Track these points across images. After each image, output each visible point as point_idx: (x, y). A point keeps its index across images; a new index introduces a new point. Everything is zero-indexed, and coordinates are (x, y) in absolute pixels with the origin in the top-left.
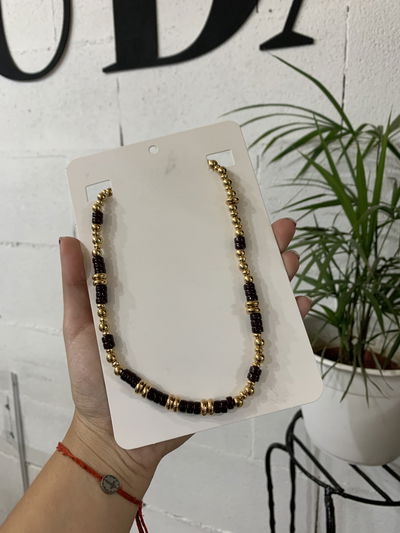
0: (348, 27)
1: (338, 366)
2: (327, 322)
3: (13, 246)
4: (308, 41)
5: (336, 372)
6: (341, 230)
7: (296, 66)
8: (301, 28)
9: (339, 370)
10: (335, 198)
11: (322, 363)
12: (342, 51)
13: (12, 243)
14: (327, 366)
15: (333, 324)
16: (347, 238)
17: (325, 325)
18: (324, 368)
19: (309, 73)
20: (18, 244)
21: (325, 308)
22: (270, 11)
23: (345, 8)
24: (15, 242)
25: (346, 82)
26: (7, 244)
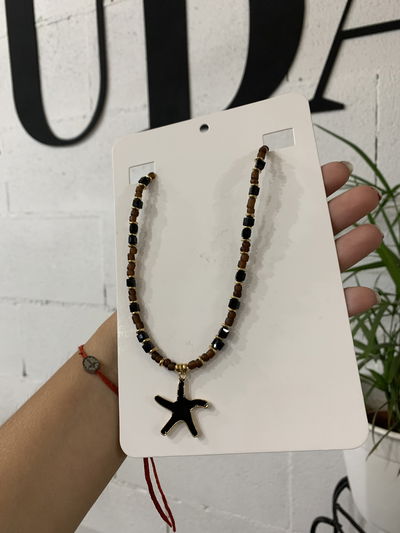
0: (378, 92)
1: (392, 434)
2: (373, 386)
3: (42, 304)
4: (338, 107)
5: (389, 441)
6: (385, 291)
7: (328, 129)
8: (331, 94)
9: (392, 439)
10: (379, 259)
11: (373, 431)
12: (373, 115)
13: (42, 301)
14: (379, 434)
15: (380, 388)
16: (392, 299)
17: (371, 390)
18: (376, 436)
19: (341, 135)
20: (47, 302)
21: (372, 371)
22: (300, 80)
23: (374, 76)
24: (44, 300)
25: (379, 144)
26: (37, 301)
